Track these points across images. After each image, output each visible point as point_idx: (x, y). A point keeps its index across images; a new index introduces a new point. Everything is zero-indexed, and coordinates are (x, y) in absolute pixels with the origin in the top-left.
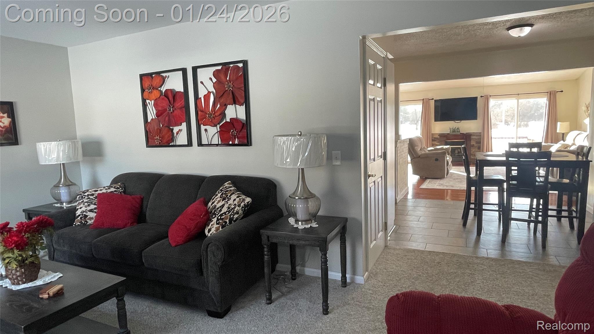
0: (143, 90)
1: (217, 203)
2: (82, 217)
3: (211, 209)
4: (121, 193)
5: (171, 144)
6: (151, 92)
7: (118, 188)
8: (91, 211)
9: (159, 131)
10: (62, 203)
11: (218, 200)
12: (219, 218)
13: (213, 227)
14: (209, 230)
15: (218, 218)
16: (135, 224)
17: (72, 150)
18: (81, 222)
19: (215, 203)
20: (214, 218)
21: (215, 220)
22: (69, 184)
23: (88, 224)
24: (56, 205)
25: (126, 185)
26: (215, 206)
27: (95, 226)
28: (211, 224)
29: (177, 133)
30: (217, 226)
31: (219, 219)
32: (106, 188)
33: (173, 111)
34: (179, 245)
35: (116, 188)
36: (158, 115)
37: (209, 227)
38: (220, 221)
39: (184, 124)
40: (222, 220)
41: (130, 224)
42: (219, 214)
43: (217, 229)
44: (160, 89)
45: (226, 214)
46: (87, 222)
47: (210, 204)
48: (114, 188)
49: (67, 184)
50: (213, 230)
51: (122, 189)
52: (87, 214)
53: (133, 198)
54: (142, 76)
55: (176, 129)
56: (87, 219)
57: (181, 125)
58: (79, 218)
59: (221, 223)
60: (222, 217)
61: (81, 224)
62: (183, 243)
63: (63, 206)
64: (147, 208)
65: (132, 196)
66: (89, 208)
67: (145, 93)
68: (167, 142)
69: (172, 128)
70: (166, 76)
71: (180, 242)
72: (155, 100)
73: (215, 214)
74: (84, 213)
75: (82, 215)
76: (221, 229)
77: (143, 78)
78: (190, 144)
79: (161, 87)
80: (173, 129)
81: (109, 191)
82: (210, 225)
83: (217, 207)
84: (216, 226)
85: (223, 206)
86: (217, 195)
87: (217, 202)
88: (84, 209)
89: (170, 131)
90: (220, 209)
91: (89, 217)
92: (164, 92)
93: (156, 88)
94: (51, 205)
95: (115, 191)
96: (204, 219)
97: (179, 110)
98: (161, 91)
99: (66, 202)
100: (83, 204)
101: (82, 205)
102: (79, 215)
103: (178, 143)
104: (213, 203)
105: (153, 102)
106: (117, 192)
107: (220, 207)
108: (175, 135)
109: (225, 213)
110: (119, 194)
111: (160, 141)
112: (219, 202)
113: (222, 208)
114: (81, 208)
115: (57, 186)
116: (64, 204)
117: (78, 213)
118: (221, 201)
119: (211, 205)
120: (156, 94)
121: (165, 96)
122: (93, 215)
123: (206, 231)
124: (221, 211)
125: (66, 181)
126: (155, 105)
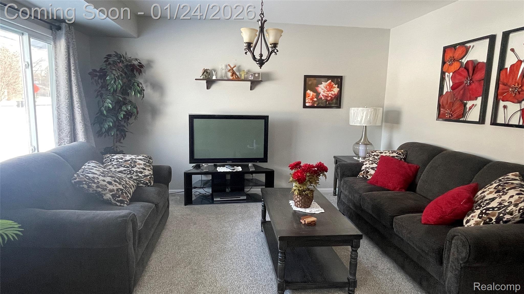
0: (444, 63)
1: (488, 194)
2: (365, 172)
3: (479, 198)
4: (401, 159)
5: (461, 119)
6: (451, 64)
7: (400, 154)
8: (372, 168)
9: (451, 104)
10: (359, 157)
11: (490, 190)
12: (484, 211)
13: (473, 219)
14: (468, 221)
15: (482, 211)
16: (403, 190)
17: (373, 116)
18: (363, 176)
19: (485, 194)
20: (477, 209)
21: (478, 212)
22: (367, 144)
23: (368, 178)
24: (355, 158)
25: (408, 153)
26: (484, 196)
27: (371, 182)
28: (472, 215)
29: (470, 108)
30: (479, 220)
31: (483, 213)
32: (390, 152)
33: (470, 84)
34: (428, 224)
35: (398, 154)
36: (453, 88)
37: (468, 218)
38: (484, 216)
39: (479, 100)
40: (487, 215)
41: (399, 188)
42: (485, 208)
43: (477, 223)
44: (461, 60)
45: (493, 210)
46: (368, 177)
47: (480, 192)
48: (397, 153)
49: (366, 143)
50: (472, 223)
51: (403, 156)
52: (369, 170)
53: (409, 166)
54: (446, 48)
55: (469, 104)
56: (368, 175)
57: (476, 100)
58: (362, 172)
59: (484, 219)
60: (487, 212)
61: (363, 177)
62: (433, 223)
63: (359, 160)
64: (419, 178)
65: (409, 164)
66: (371, 166)
67: (446, 65)
68: (457, 117)
69: (466, 102)
70: (470, 46)
71: (431, 221)
72: (453, 73)
73: (480, 206)
74: (367, 169)
75: (365, 170)
76: (482, 224)
77: (446, 50)
78: (482, 121)
79: (462, 59)
80: (466, 104)
81: (392, 155)
82: (470, 216)
83: (485, 199)
84: (476, 219)
85: (493, 199)
86: (492, 185)
87: (488, 192)
88: (368, 166)
89: (463, 105)
90: (488, 201)
91: (370, 173)
92: (465, 64)
93: (457, 60)
94: (351, 157)
95: (397, 156)
96: (465, 207)
97: (477, 83)
98: (461, 63)
99: (362, 157)
100: (369, 162)
101: (367, 162)
102: (363, 170)
103: (469, 119)
104: (484, 192)
105: (451, 74)
106: (398, 158)
107: (490, 199)
108: (468, 110)
109: (493, 208)
110: (400, 159)
111: (451, 115)
112: (491, 193)
113: (491, 201)
114: (366, 164)
115: (358, 143)
116: (360, 158)
117: (363, 168)
118: (494, 193)
119: (481, 194)
120: (456, 66)
121: (465, 68)
122: (372, 172)
123: (465, 221)
124: (488, 204)
125: (366, 141)
126: (453, 78)
